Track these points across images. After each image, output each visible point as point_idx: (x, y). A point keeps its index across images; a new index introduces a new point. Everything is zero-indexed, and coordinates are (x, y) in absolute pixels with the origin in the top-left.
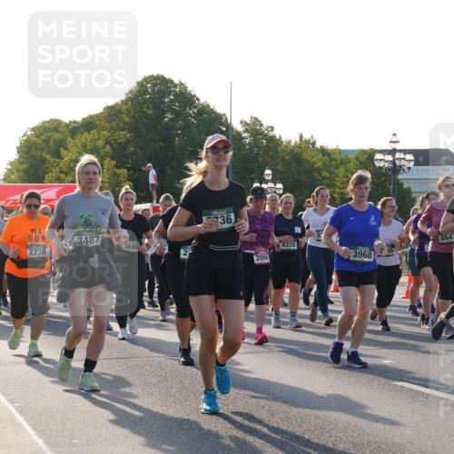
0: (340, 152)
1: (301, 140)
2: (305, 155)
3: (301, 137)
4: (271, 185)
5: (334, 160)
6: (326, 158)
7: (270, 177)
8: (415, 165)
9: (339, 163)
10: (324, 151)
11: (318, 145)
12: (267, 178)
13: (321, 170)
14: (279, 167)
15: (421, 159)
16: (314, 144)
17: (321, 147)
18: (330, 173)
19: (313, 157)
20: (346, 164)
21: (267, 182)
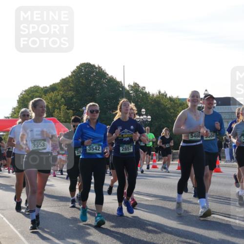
0: (179, 99)
1: (159, 94)
2: (162, 101)
3: (160, 92)
4: (145, 117)
5: (176, 103)
6: (172, 103)
7: (144, 113)
8: (217, 105)
9: (179, 105)
10: (171, 99)
11: (168, 96)
12: (143, 113)
13: (170, 109)
14: (148, 108)
15: (219, 102)
16: (166, 95)
17: (169, 97)
18: (174, 110)
19: (166, 102)
20: (182, 106)
21: (143, 115)
